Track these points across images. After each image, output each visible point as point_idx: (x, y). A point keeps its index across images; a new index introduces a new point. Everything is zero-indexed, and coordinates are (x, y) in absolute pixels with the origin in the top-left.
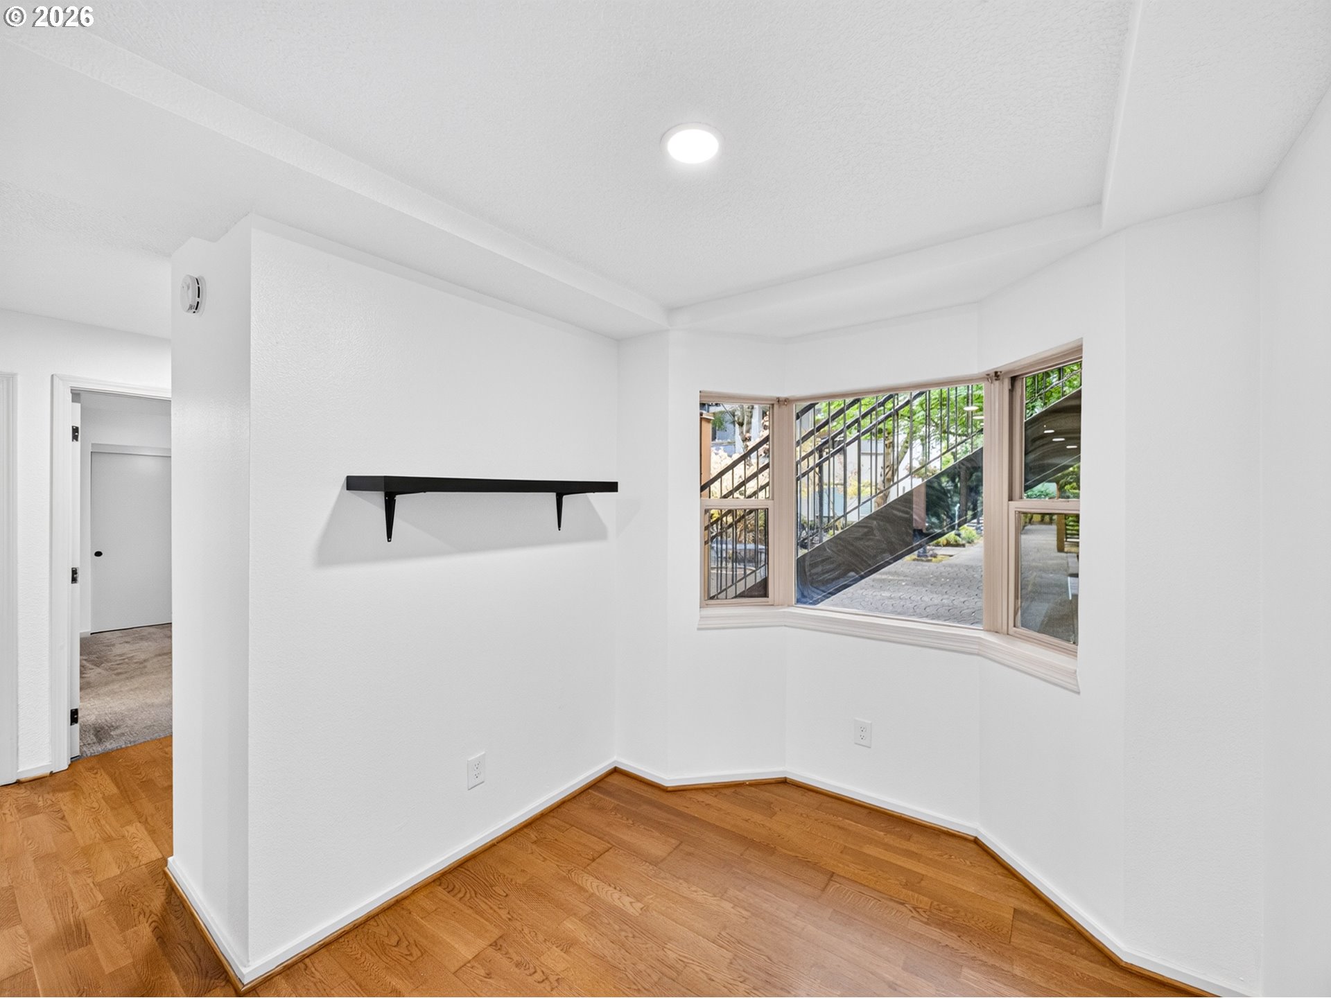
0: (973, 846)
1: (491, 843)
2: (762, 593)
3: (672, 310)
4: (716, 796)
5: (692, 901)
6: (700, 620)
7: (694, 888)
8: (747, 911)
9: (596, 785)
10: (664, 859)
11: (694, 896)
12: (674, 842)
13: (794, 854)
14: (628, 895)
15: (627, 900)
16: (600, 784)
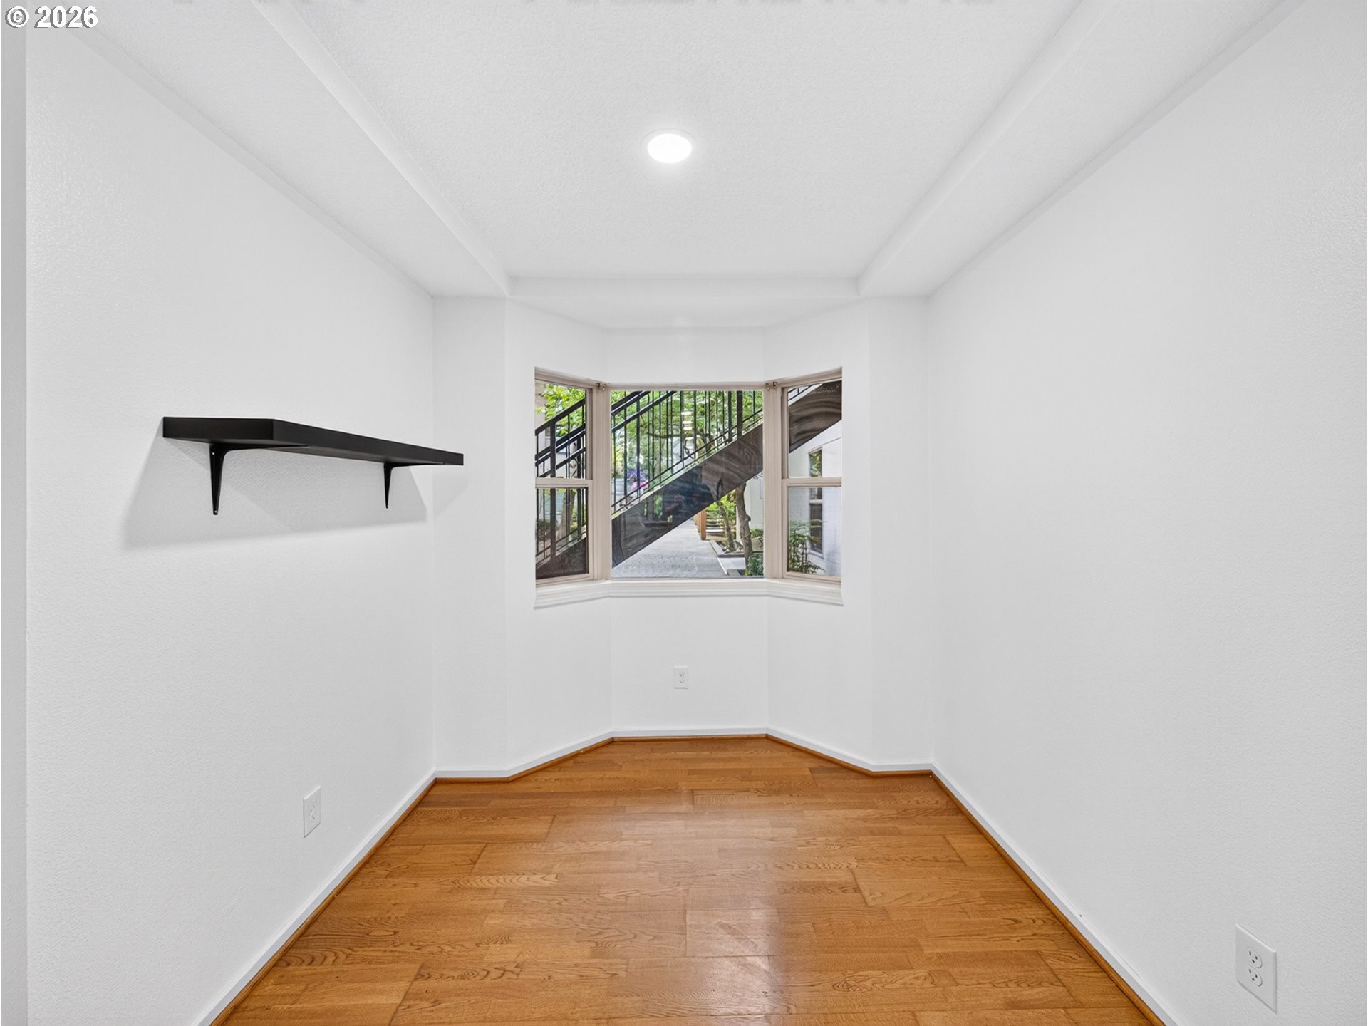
0: (766, 740)
1: (330, 897)
2: (581, 569)
3: (515, 280)
4: (559, 771)
5: (597, 853)
6: (536, 599)
7: (592, 843)
8: (648, 840)
9: (423, 801)
10: (548, 833)
11: (596, 849)
12: (549, 818)
13: (656, 788)
14: (535, 874)
15: (537, 878)
16: (427, 799)
